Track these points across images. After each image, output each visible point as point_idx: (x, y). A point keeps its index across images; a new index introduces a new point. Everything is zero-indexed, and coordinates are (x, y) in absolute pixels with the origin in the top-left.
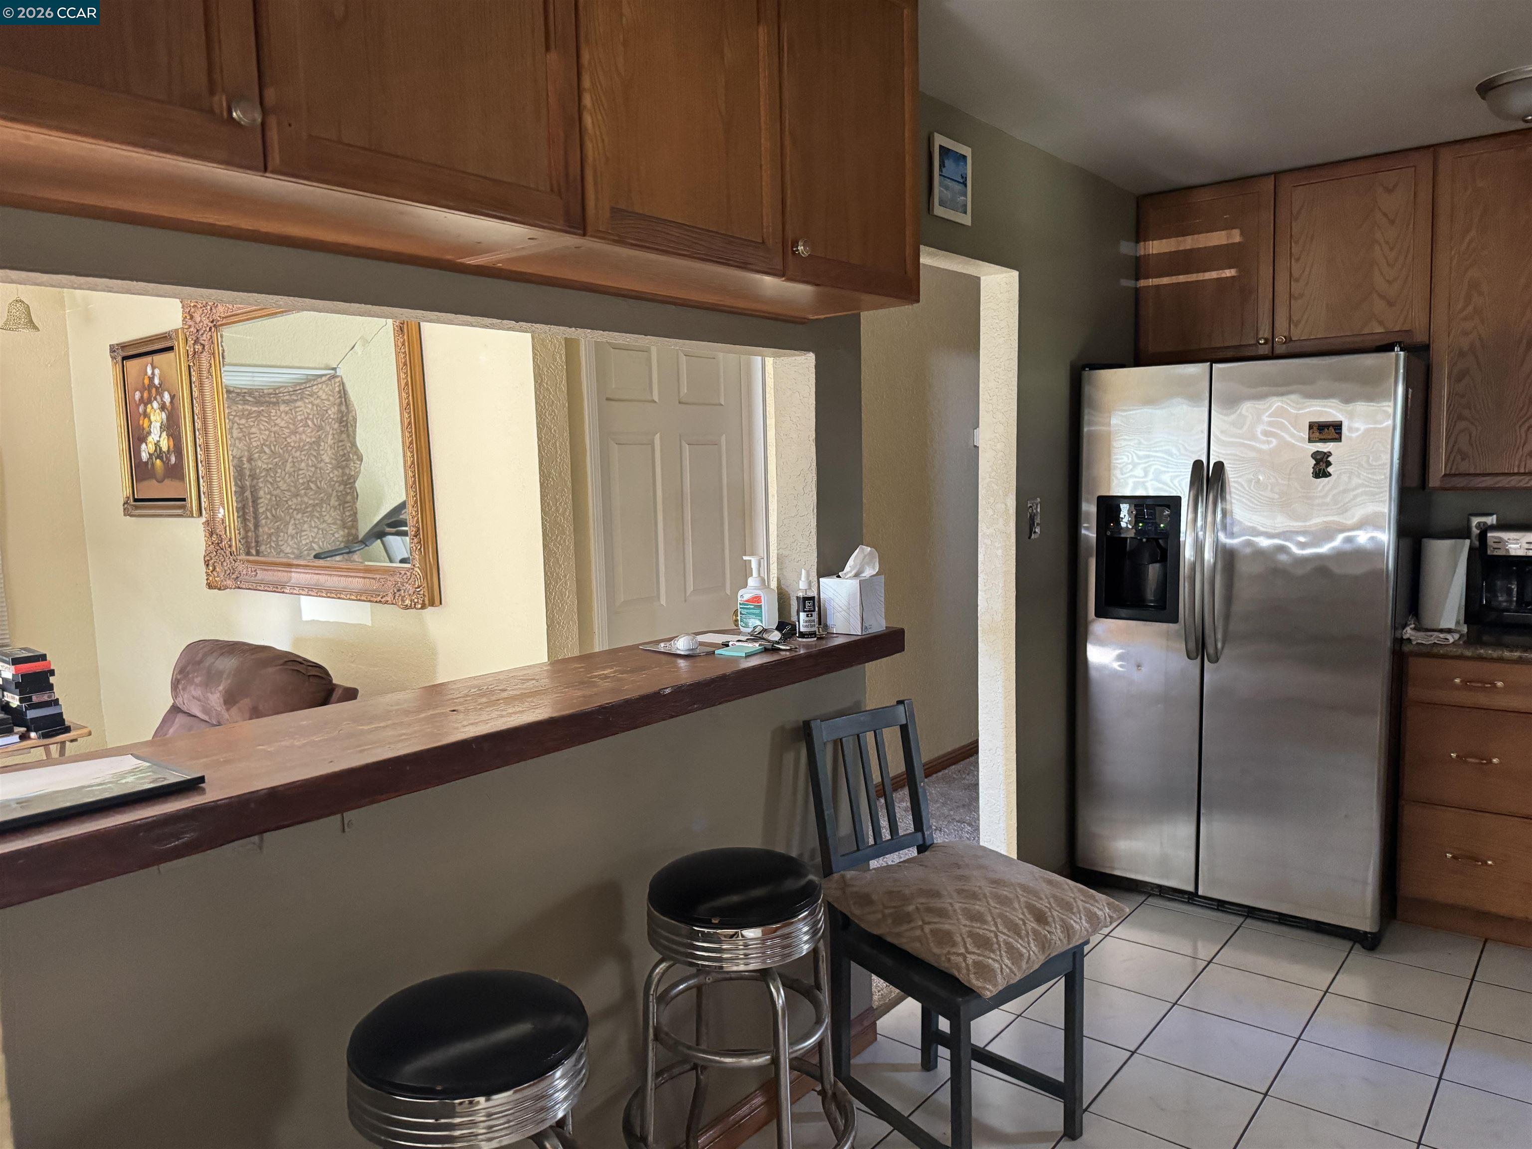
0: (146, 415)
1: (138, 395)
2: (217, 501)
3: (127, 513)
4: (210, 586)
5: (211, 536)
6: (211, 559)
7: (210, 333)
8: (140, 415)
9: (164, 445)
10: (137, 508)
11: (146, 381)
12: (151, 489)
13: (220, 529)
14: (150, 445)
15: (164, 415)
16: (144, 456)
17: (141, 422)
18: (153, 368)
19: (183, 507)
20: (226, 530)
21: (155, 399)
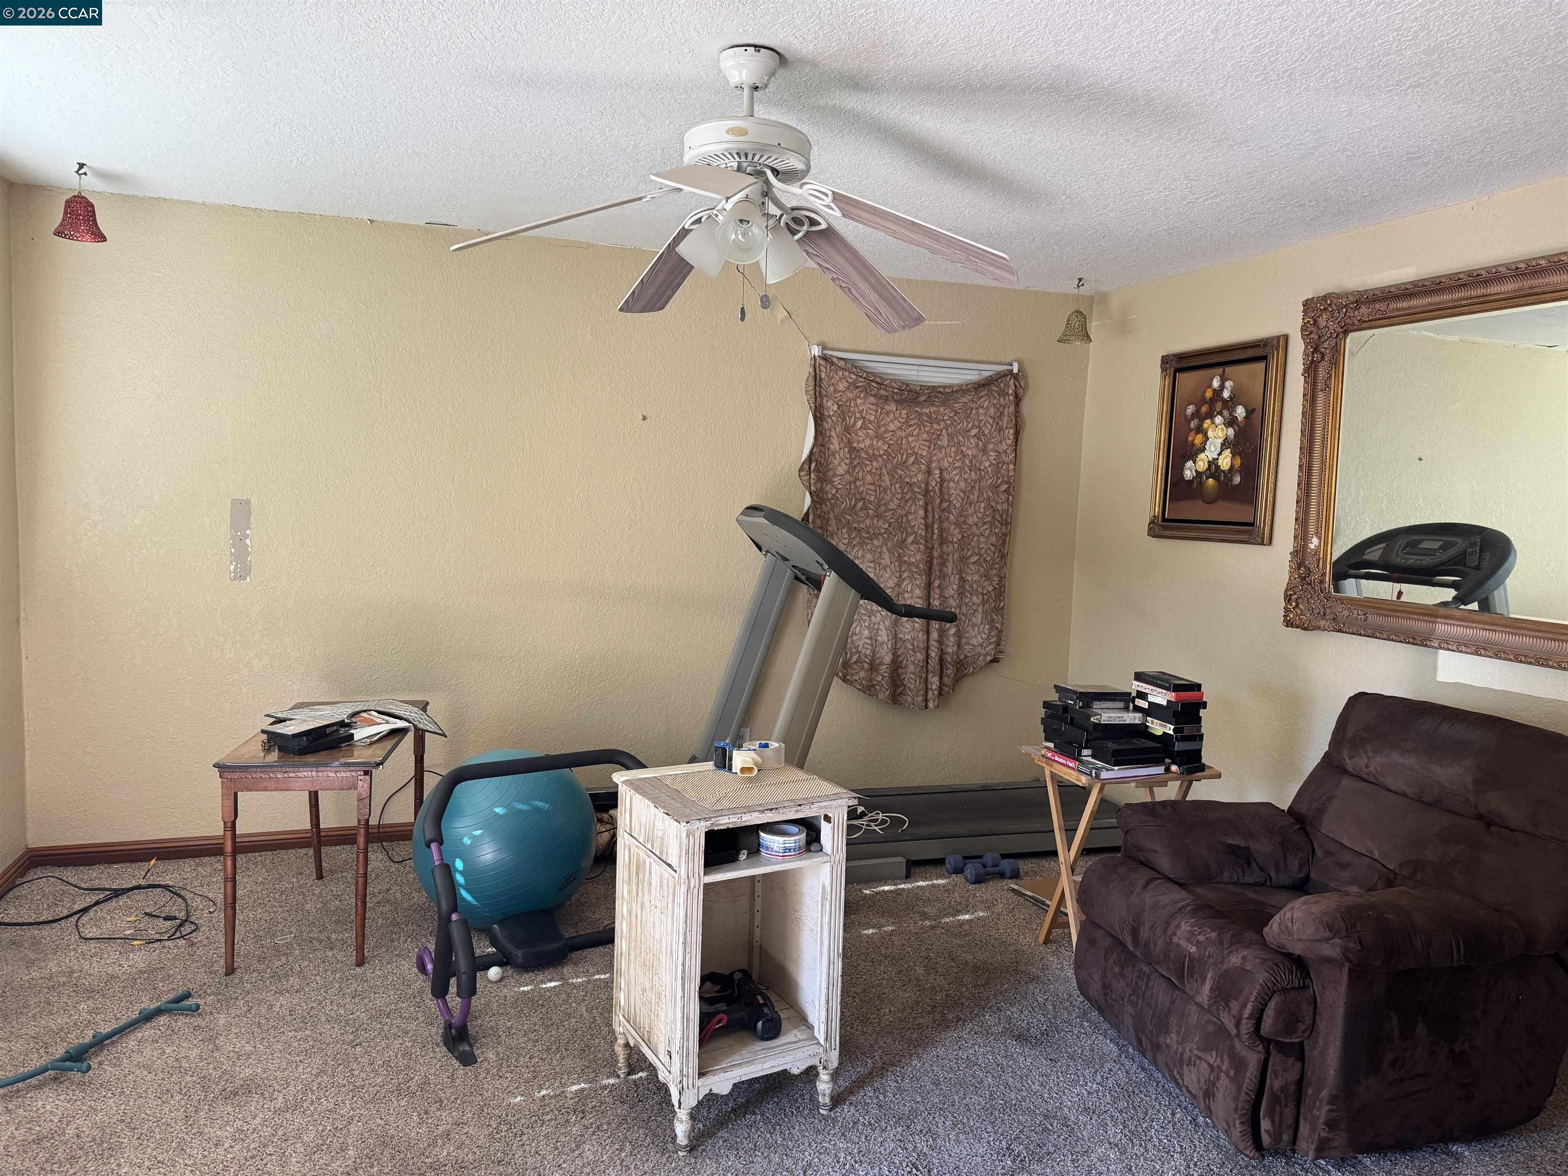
0: (1200, 430)
1: (1190, 410)
2: (1312, 529)
3: (1152, 533)
4: (1288, 623)
5: (1299, 568)
6: (1295, 594)
7: (1334, 341)
8: (1191, 430)
9: (1225, 462)
10: (1165, 528)
11: (1209, 394)
12: (1193, 510)
13: (1310, 562)
14: (1201, 463)
15: (1231, 432)
16: (1188, 474)
17: (1190, 438)
18: (1223, 380)
19: (1250, 533)
20: (1319, 563)
21: (1220, 413)
